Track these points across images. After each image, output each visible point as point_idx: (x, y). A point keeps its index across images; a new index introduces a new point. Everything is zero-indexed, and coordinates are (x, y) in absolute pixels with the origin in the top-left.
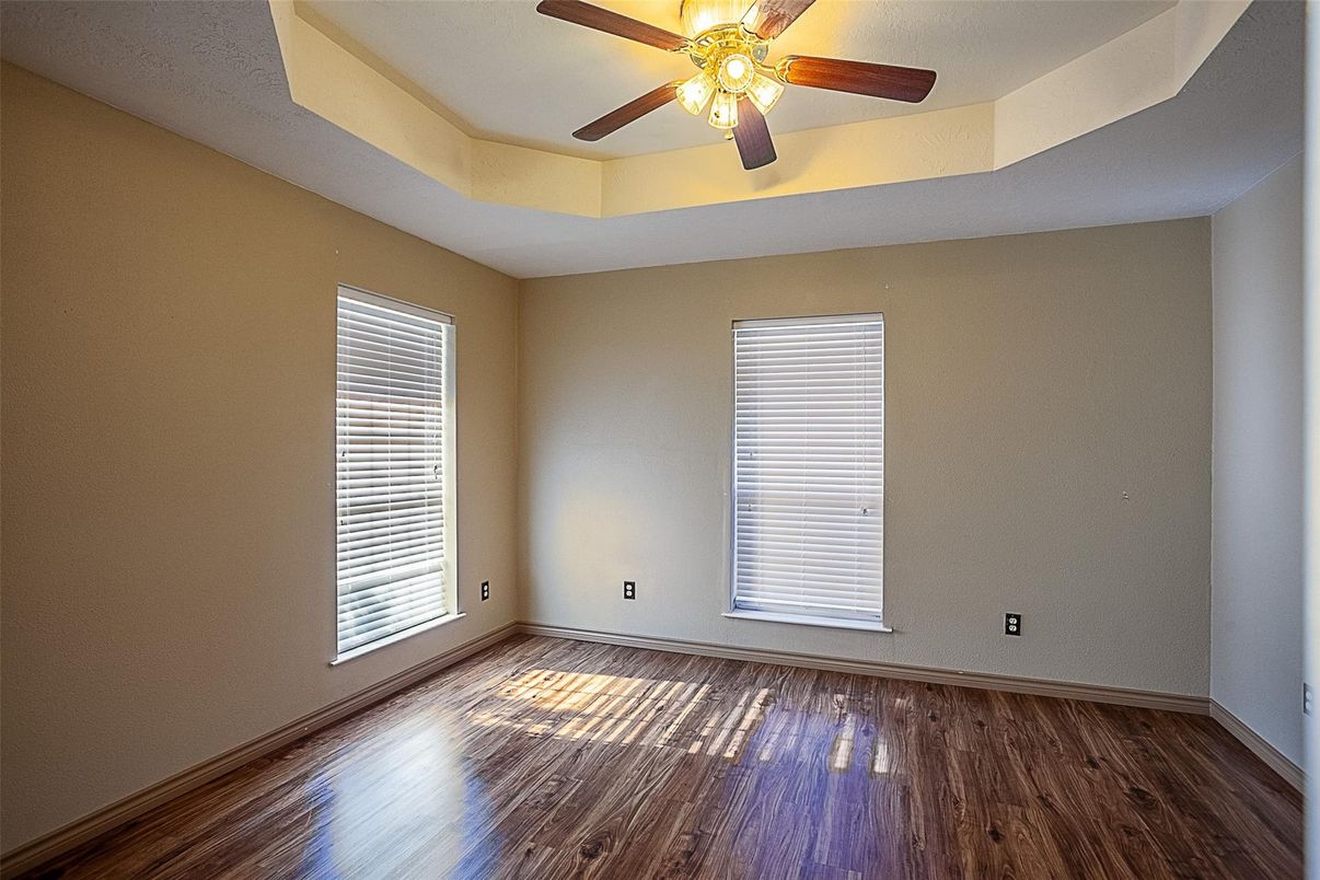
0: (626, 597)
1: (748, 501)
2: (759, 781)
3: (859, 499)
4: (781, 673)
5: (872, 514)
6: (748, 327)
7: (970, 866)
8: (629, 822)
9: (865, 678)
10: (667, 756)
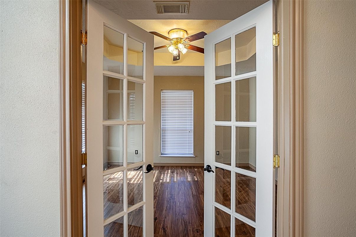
0: (136, 154)
1: (164, 130)
2: (178, 185)
3: (188, 129)
4: (173, 168)
5: (191, 132)
6: (164, 91)
7: (218, 191)
8: (157, 194)
9: (190, 167)
10: (158, 184)
